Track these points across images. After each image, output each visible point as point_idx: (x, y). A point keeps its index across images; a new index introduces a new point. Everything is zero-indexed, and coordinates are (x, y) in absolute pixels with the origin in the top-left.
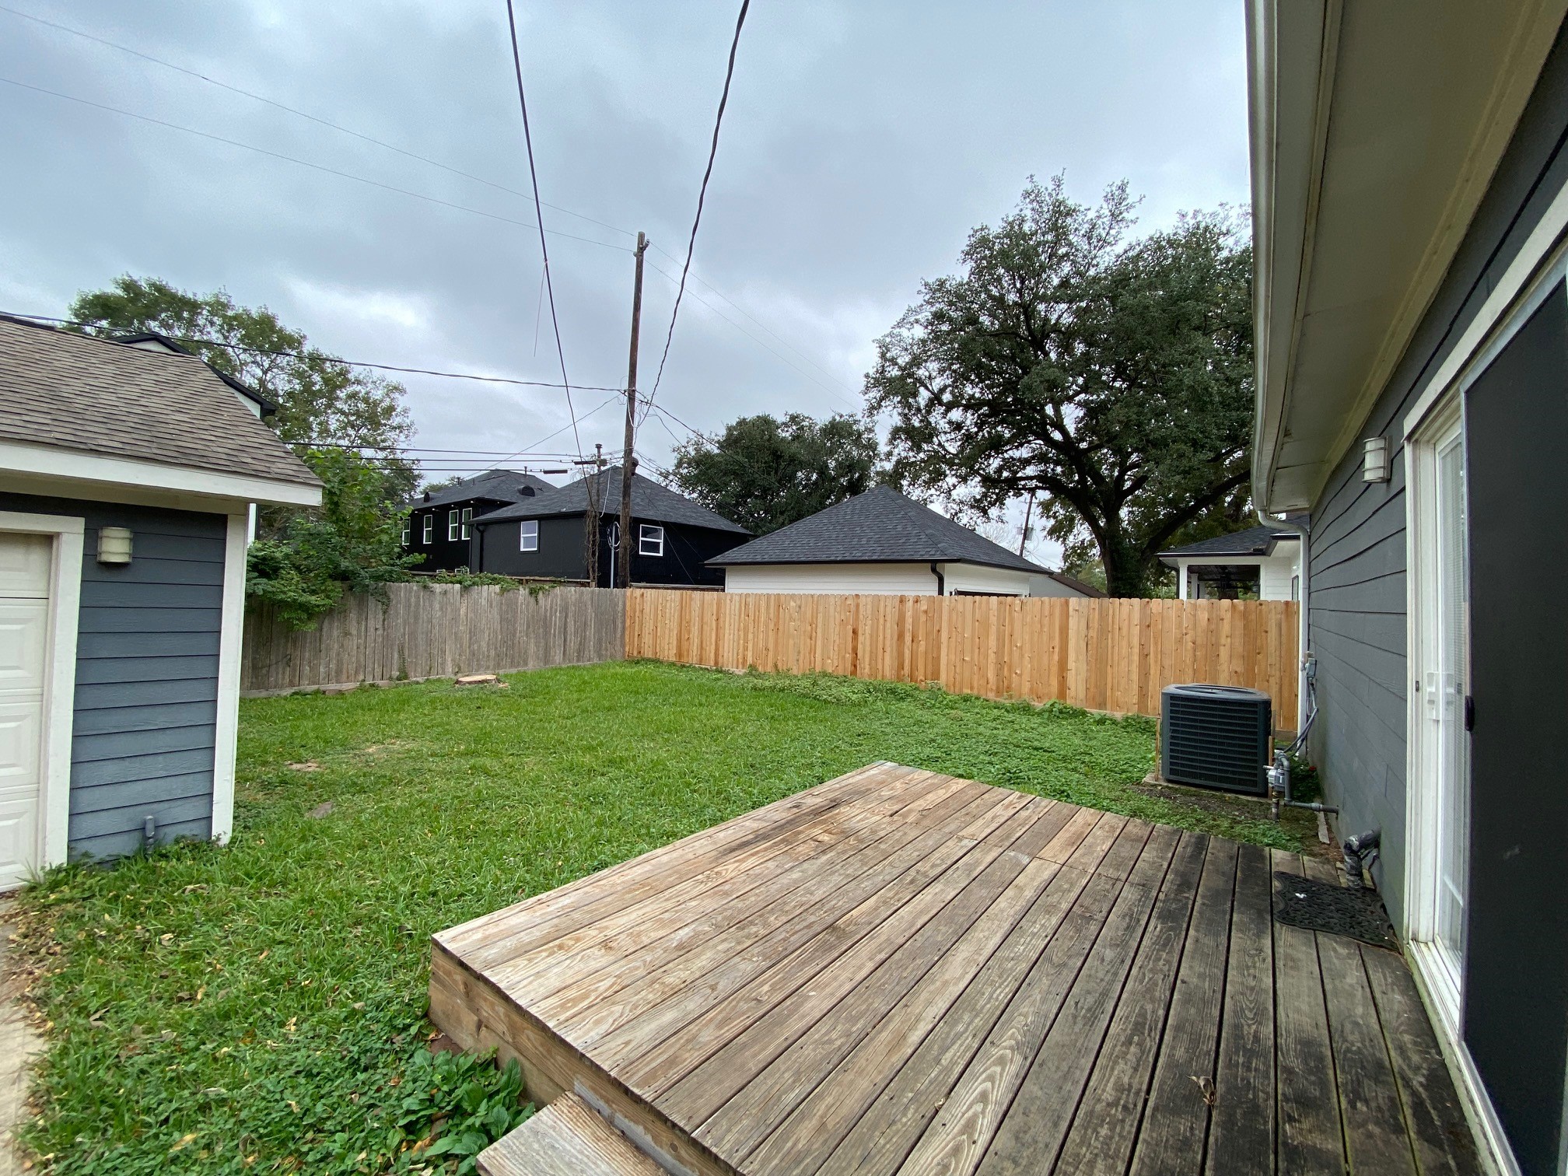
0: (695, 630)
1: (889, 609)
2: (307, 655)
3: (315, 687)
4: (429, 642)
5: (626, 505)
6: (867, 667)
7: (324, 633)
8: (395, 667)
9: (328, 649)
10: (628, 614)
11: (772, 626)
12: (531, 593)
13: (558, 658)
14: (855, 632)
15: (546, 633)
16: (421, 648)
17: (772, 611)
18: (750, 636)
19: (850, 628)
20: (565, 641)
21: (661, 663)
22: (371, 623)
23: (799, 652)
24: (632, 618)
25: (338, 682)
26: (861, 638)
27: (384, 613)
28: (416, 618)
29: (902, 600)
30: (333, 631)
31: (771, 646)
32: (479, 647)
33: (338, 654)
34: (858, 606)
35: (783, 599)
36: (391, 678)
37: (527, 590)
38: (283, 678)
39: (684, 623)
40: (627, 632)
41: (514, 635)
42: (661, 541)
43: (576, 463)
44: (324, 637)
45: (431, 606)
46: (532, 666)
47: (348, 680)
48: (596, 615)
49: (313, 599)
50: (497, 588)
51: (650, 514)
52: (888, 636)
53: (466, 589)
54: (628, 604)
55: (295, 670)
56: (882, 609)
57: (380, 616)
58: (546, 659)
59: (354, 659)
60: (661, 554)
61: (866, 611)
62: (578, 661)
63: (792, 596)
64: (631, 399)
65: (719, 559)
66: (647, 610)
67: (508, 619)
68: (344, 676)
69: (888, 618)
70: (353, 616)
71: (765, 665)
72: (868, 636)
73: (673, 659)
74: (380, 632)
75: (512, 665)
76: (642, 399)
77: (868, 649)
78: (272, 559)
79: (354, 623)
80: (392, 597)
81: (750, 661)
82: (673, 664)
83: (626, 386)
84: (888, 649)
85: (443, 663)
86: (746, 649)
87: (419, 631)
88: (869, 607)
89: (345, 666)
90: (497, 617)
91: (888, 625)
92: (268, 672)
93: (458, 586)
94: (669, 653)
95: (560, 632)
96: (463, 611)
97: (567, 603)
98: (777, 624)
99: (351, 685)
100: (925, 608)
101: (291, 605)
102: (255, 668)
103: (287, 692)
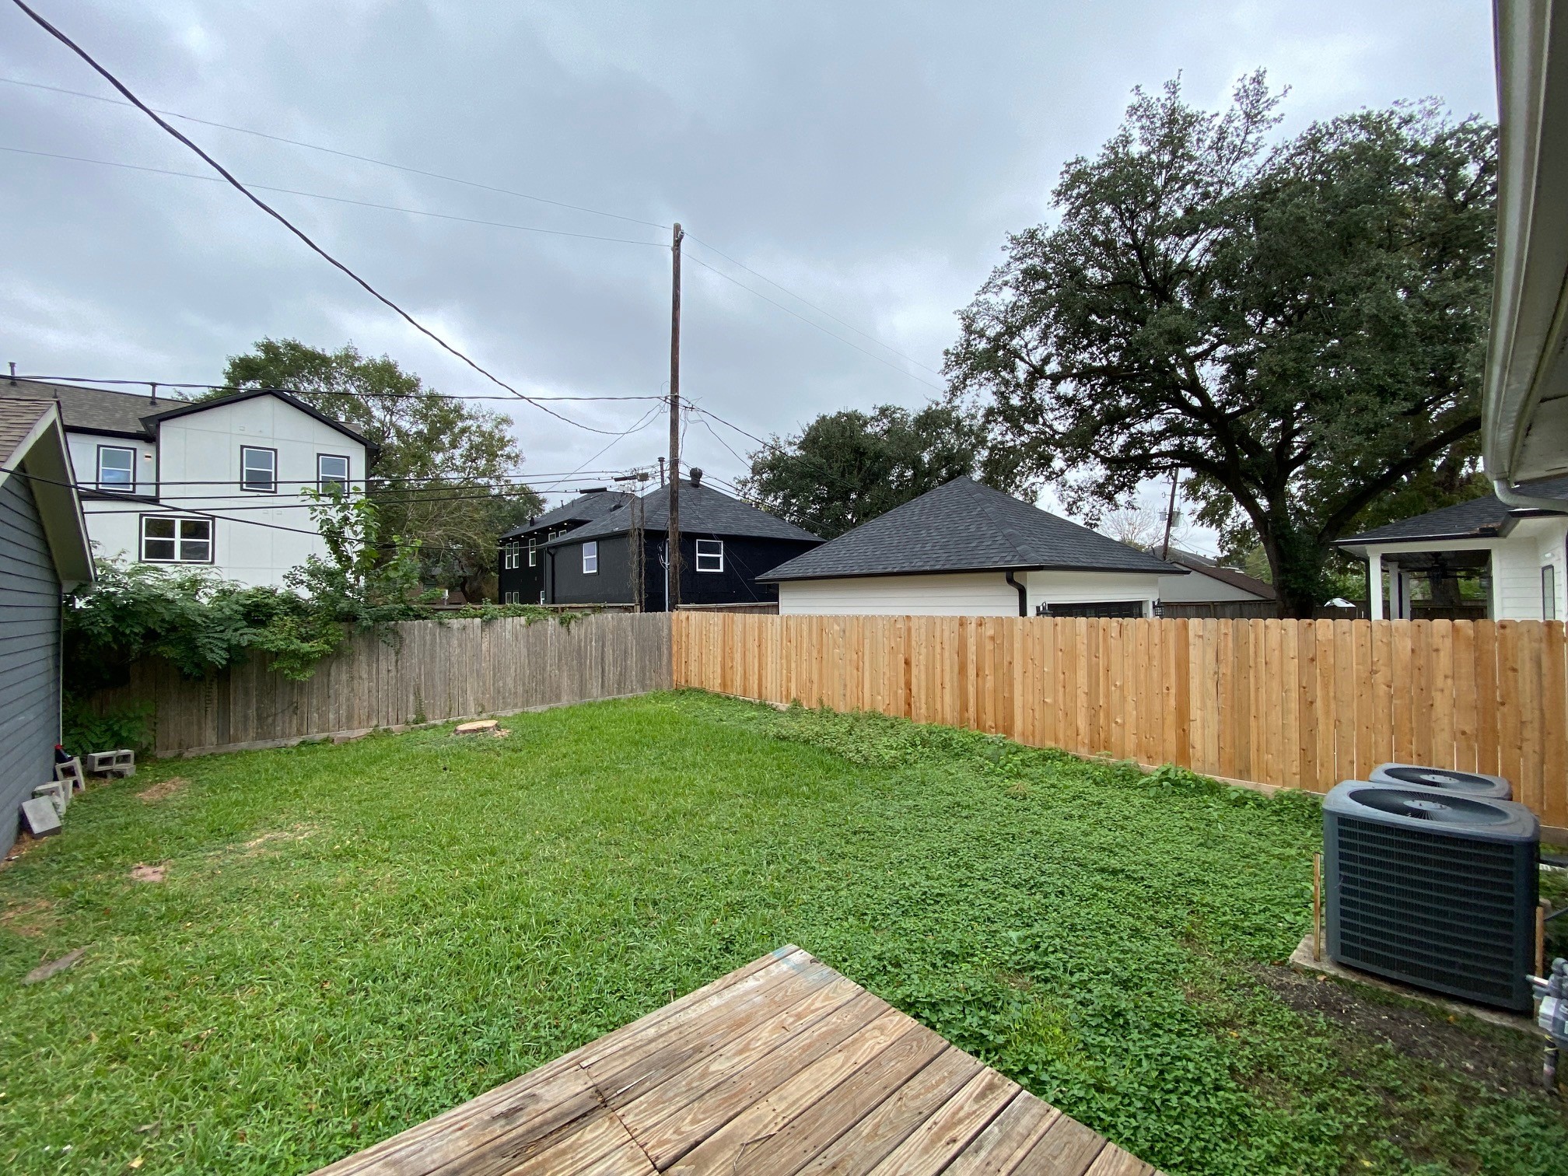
0: (738, 657)
1: (946, 634)
2: (315, 702)
3: (324, 735)
4: (448, 682)
5: (674, 520)
6: (924, 706)
7: (332, 678)
8: (411, 708)
9: (337, 695)
10: (674, 639)
11: (815, 654)
12: (562, 623)
13: (595, 690)
14: (907, 663)
15: (581, 664)
16: (440, 688)
17: (814, 636)
18: (793, 665)
19: (901, 658)
20: (603, 671)
21: (707, 693)
22: (383, 666)
23: (845, 686)
24: (679, 643)
25: (349, 728)
26: (914, 671)
27: (397, 653)
28: (433, 657)
29: (963, 622)
30: (340, 674)
31: (815, 677)
32: (504, 684)
33: (348, 699)
34: (909, 630)
35: (825, 621)
36: (407, 723)
37: (557, 620)
38: (290, 727)
39: (727, 649)
40: (674, 659)
41: (544, 670)
42: (721, 556)
43: (617, 480)
44: (333, 683)
45: (448, 643)
46: (565, 701)
47: (361, 725)
48: (638, 643)
49: (306, 647)
50: (523, 620)
51: (709, 527)
52: (947, 668)
53: (488, 622)
54: (674, 629)
55: (302, 719)
56: (938, 634)
57: (393, 658)
58: (582, 693)
59: (366, 704)
60: (721, 570)
61: (919, 637)
62: (619, 692)
63: (836, 618)
64: (674, 406)
65: (770, 574)
66: (692, 635)
67: (536, 653)
68: (356, 723)
69: (947, 647)
70: (363, 658)
71: (809, 700)
72: (922, 668)
73: (718, 690)
74: (393, 674)
75: (543, 701)
76: (686, 404)
77: (923, 684)
78: (267, 604)
79: (364, 666)
80: (405, 636)
81: (793, 695)
82: (718, 696)
83: (667, 391)
84: (948, 685)
85: (465, 704)
86: (789, 680)
87: (437, 670)
88: (923, 630)
89: (356, 711)
90: (524, 651)
91: (947, 654)
92: (274, 721)
93: (478, 620)
94: (714, 685)
95: (596, 663)
96: (485, 646)
97: (604, 631)
98: (820, 651)
99: (363, 732)
100: (991, 632)
101: (278, 655)
102: (260, 718)
103: (295, 741)
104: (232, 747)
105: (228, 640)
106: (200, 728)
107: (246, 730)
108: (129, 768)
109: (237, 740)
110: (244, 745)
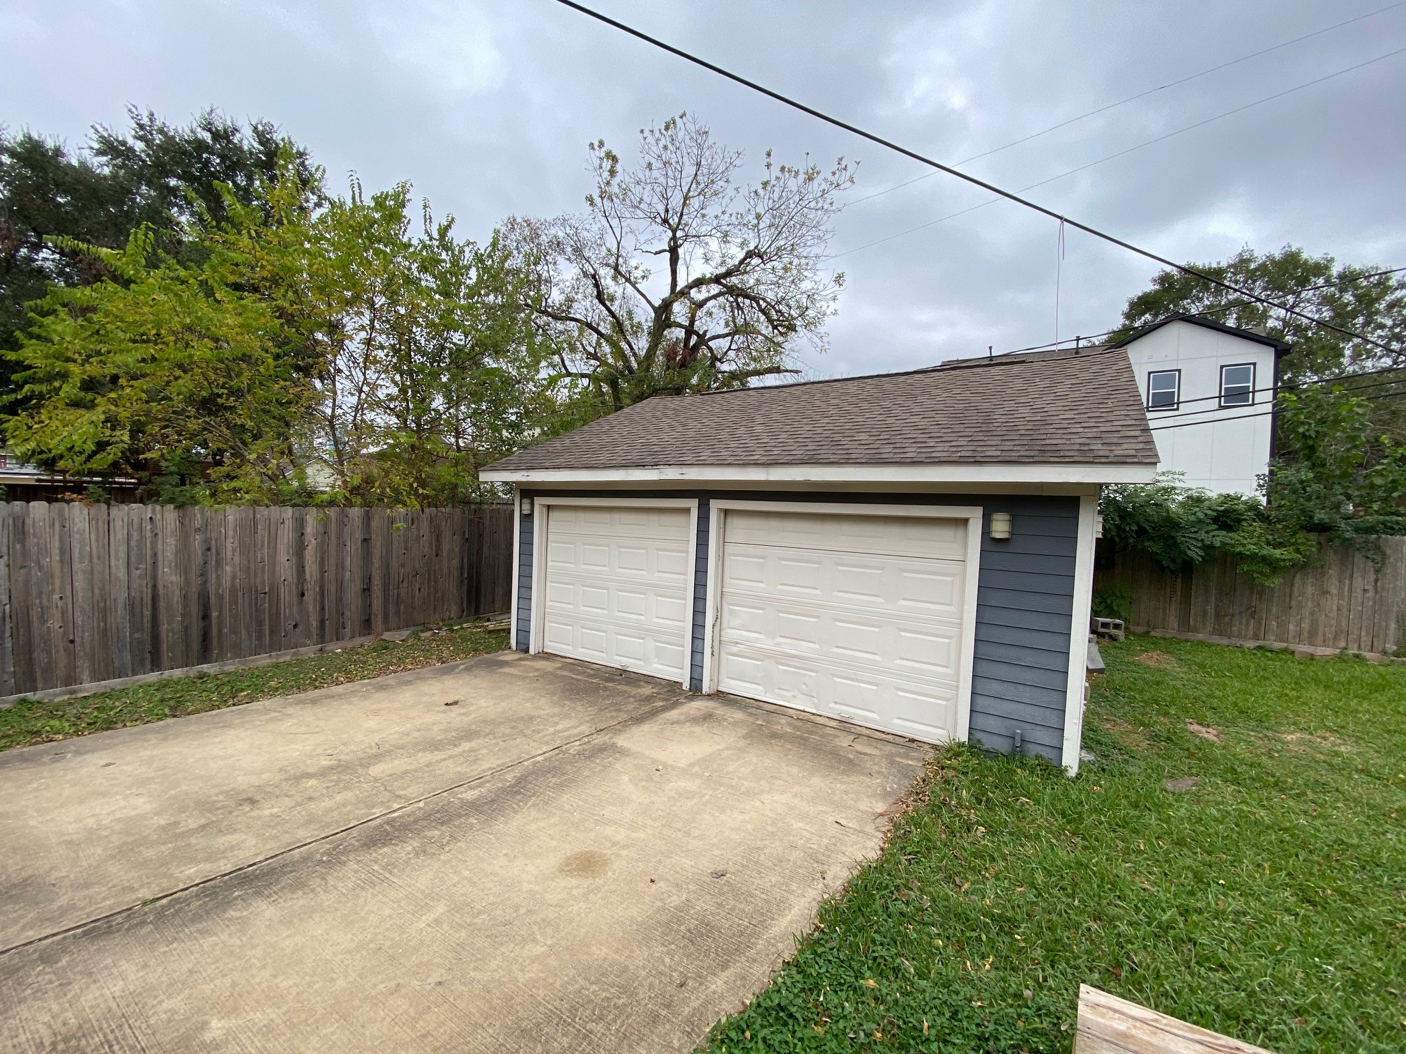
2: (1274, 610)
3: (1283, 645)
7: (1295, 589)
9: (1300, 606)
22: (1358, 583)
25: (1311, 644)
27: (1377, 571)
30: (1306, 588)
33: (1312, 613)
36: (1384, 653)
38: (1247, 630)
44: (1296, 593)
47: (1325, 643)
49: (1277, 553)
55: (1260, 623)
57: (1372, 576)
59: (1334, 622)
68: (1320, 640)
70: (1332, 572)
74: (1371, 594)
78: (1234, 511)
79: (1335, 581)
80: (1388, 552)
89: (1321, 628)
92: (1231, 620)
99: (1328, 651)
101: (1254, 557)
102: (1217, 615)
103: (1252, 644)
104: (1190, 636)
105: (1202, 540)
106: (1164, 614)
107: (1204, 624)
108: (1120, 634)
109: (1195, 630)
110: (1200, 636)
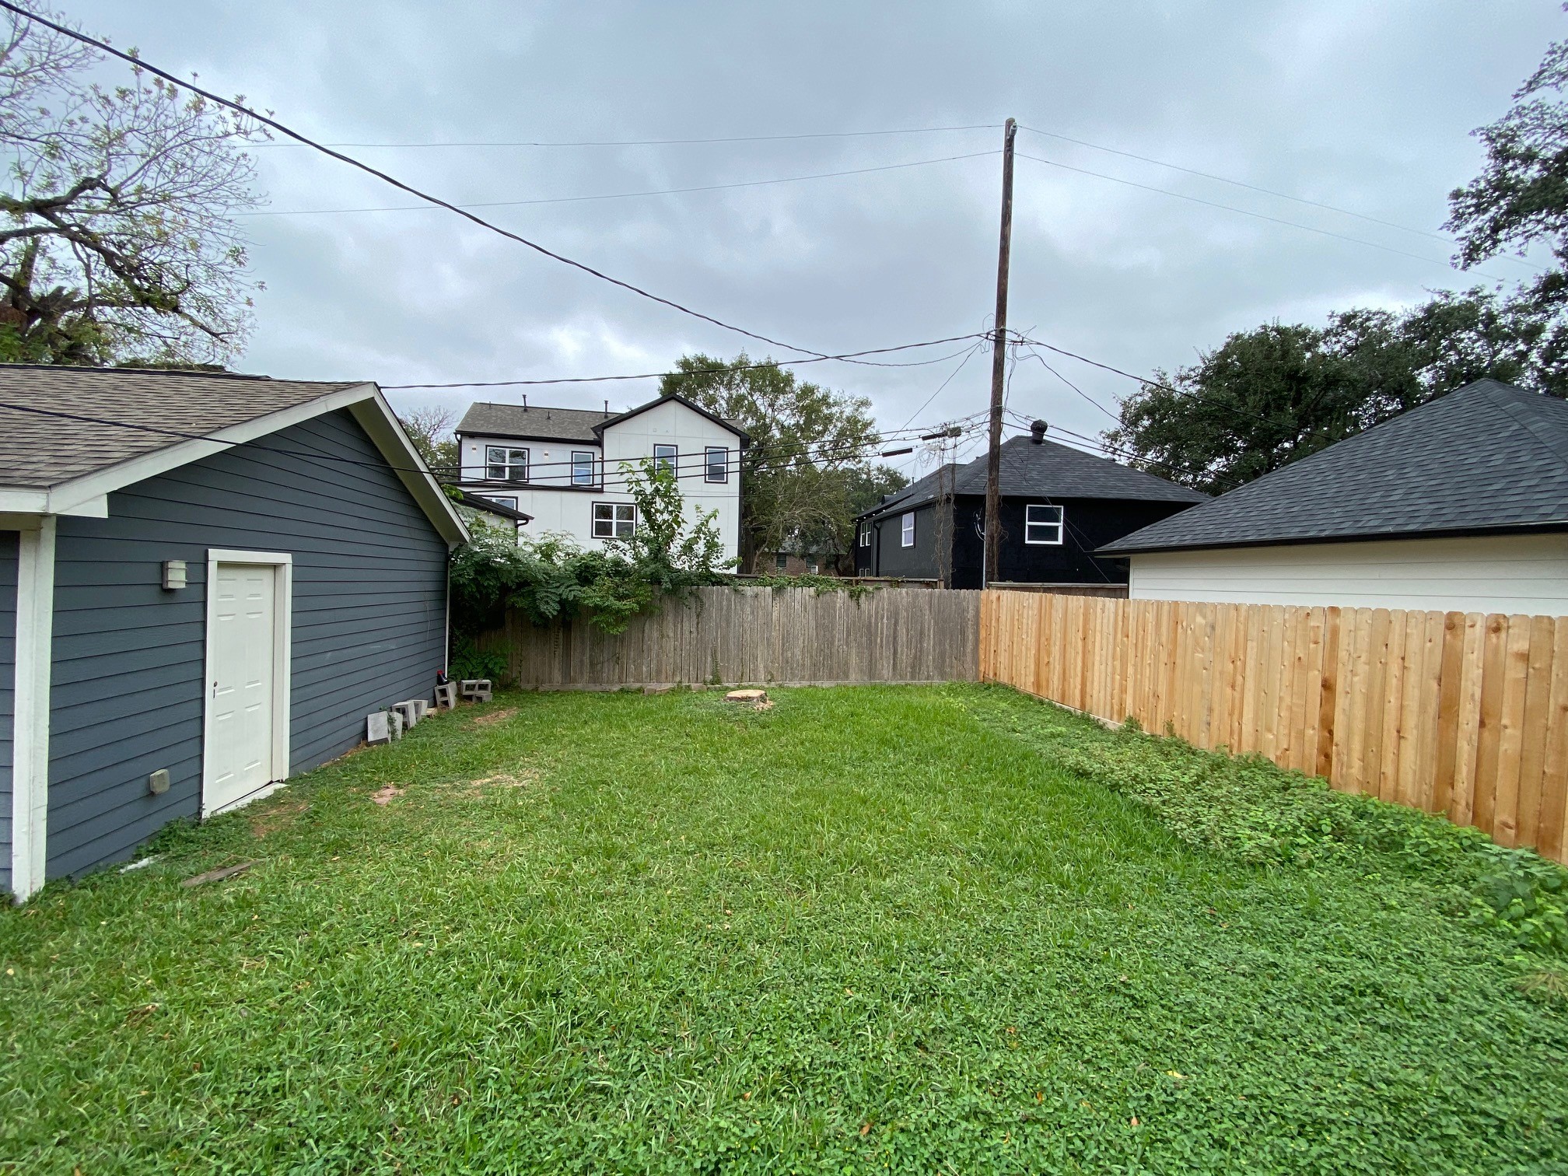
0: (1056, 650)
1: (1414, 644)
2: (632, 655)
3: (638, 685)
4: (741, 647)
5: (994, 481)
6: (1357, 764)
7: (646, 635)
8: (709, 670)
9: (649, 650)
10: (983, 622)
11: (1164, 657)
12: (851, 596)
13: (887, 672)
14: (1328, 686)
15: (871, 643)
16: (734, 652)
17: (1164, 630)
18: (1130, 670)
19: (1315, 678)
20: (895, 653)
21: (1017, 692)
22: (686, 627)
23: (1211, 710)
24: (988, 627)
25: (657, 681)
26: (1341, 702)
27: (698, 616)
28: (728, 623)
29: (1453, 624)
30: (652, 631)
31: (1162, 690)
32: (793, 654)
33: (657, 655)
34: (1335, 632)
35: (1182, 609)
36: (705, 682)
37: (847, 593)
38: (614, 675)
39: (1043, 639)
40: (982, 646)
41: (832, 643)
42: (1060, 525)
43: (925, 438)
44: (646, 638)
45: (742, 610)
46: (854, 678)
47: (667, 680)
48: (936, 623)
49: (620, 605)
50: (812, 589)
51: (1046, 490)
52: (1412, 704)
53: (779, 590)
54: (983, 610)
55: (622, 668)
56: (1395, 640)
57: (694, 620)
58: (872, 671)
59: (672, 660)
60: (1060, 542)
61: (1353, 644)
62: (913, 678)
63: (1200, 607)
64: (1000, 342)
65: (1117, 544)
66: (1003, 618)
67: (824, 626)
68: (663, 677)
69: (1413, 663)
70: (670, 618)
71: (1153, 722)
72: (1359, 699)
73: (1031, 690)
74: (694, 635)
75: (830, 677)
76: (1015, 338)
77: (1358, 726)
78: (596, 567)
79: (671, 625)
80: (704, 600)
81: (1129, 711)
82: (1030, 698)
83: (991, 325)
84: (1411, 735)
85: (755, 670)
86: (1123, 690)
87: (731, 635)
88: (1364, 633)
89: (664, 667)
90: (813, 624)
91: (1412, 678)
92: (602, 668)
93: (769, 589)
94: (1026, 684)
95: (888, 642)
96: (775, 614)
97: (897, 607)
98: (1172, 654)
99: (669, 686)
100: (1523, 646)
101: (598, 609)
102: (592, 664)
103: (616, 688)
104: (571, 686)
105: (560, 595)
106: (550, 666)
107: (582, 674)
108: (486, 695)
109: (575, 681)
110: (579, 686)
